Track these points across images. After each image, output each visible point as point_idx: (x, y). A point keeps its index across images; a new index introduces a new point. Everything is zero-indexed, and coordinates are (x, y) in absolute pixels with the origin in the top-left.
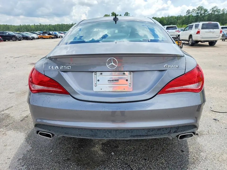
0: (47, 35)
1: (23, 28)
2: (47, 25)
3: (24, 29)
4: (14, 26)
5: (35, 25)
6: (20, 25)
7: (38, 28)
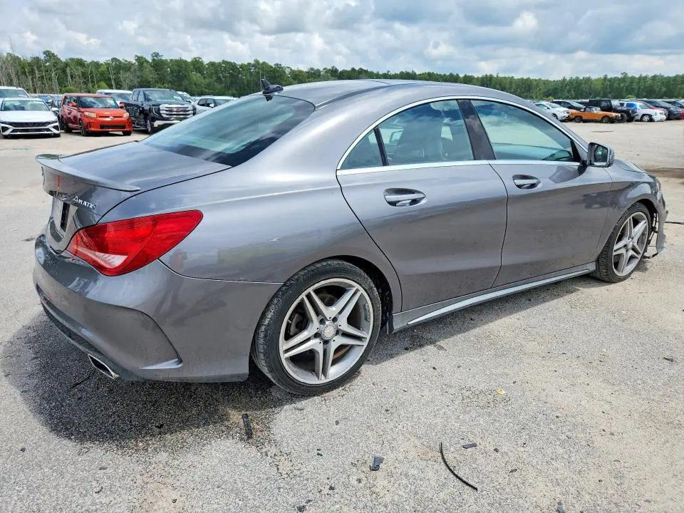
0: (597, 111)
1: (568, 87)
2: (645, 78)
3: (569, 91)
4: (546, 82)
5: (605, 78)
6: (564, 80)
7: (611, 86)
